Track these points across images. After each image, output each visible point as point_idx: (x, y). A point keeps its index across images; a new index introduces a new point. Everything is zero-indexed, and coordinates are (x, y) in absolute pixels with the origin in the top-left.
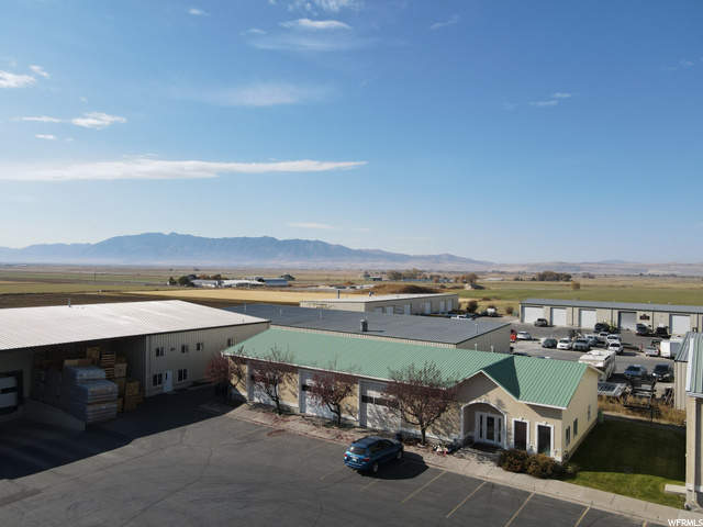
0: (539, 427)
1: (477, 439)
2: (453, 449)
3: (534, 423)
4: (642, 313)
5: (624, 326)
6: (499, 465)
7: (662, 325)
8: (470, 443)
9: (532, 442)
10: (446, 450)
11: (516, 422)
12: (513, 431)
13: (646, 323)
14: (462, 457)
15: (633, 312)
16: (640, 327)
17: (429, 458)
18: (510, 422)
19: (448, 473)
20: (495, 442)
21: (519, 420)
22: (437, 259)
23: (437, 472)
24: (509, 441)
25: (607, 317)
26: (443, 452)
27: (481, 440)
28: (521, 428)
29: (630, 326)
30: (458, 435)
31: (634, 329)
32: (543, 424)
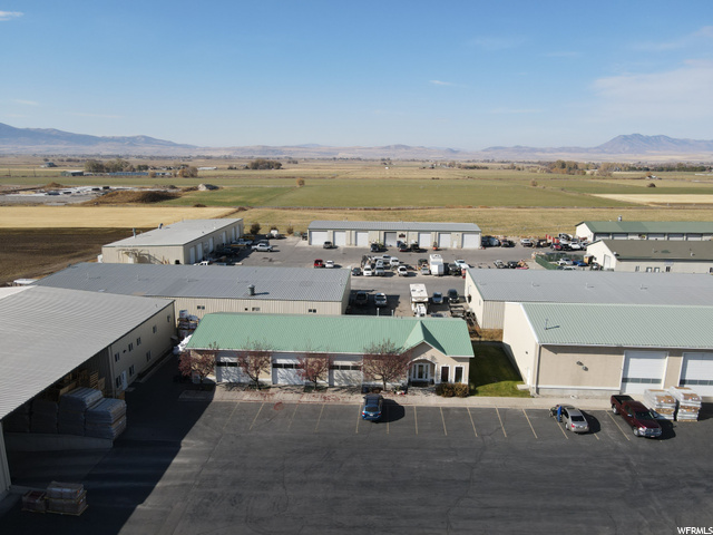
3: (453, 366)
4: (400, 233)
5: (388, 243)
7: (413, 242)
9: (452, 377)
11: (443, 367)
13: (403, 240)
15: (394, 232)
16: (399, 242)
20: (423, 379)
25: (377, 238)
26: (402, 394)
27: (414, 379)
28: (445, 370)
29: (392, 243)
31: (395, 245)
32: (459, 366)
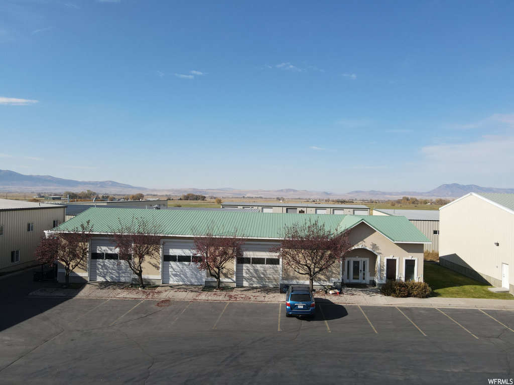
0: (407, 261)
3: (401, 258)
9: (400, 273)
11: (388, 260)
12: (385, 268)
21: (390, 257)
28: (391, 264)
32: (410, 258)
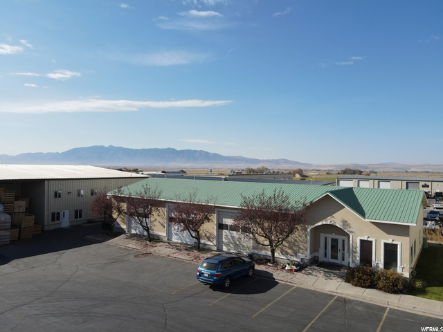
1: (322, 259)
2: (301, 267)
3: (380, 241)
4: (423, 183)
6: (347, 281)
7: (438, 191)
8: (315, 262)
9: (378, 259)
10: (294, 268)
11: (361, 241)
12: (358, 249)
14: (310, 274)
15: (416, 182)
17: (278, 275)
18: (356, 241)
19: (297, 288)
20: (339, 261)
21: (365, 238)
22: (277, 162)
23: (287, 287)
24: (355, 259)
25: (399, 186)
26: (291, 270)
27: (325, 260)
28: (366, 246)
30: (305, 255)
32: (390, 241)
